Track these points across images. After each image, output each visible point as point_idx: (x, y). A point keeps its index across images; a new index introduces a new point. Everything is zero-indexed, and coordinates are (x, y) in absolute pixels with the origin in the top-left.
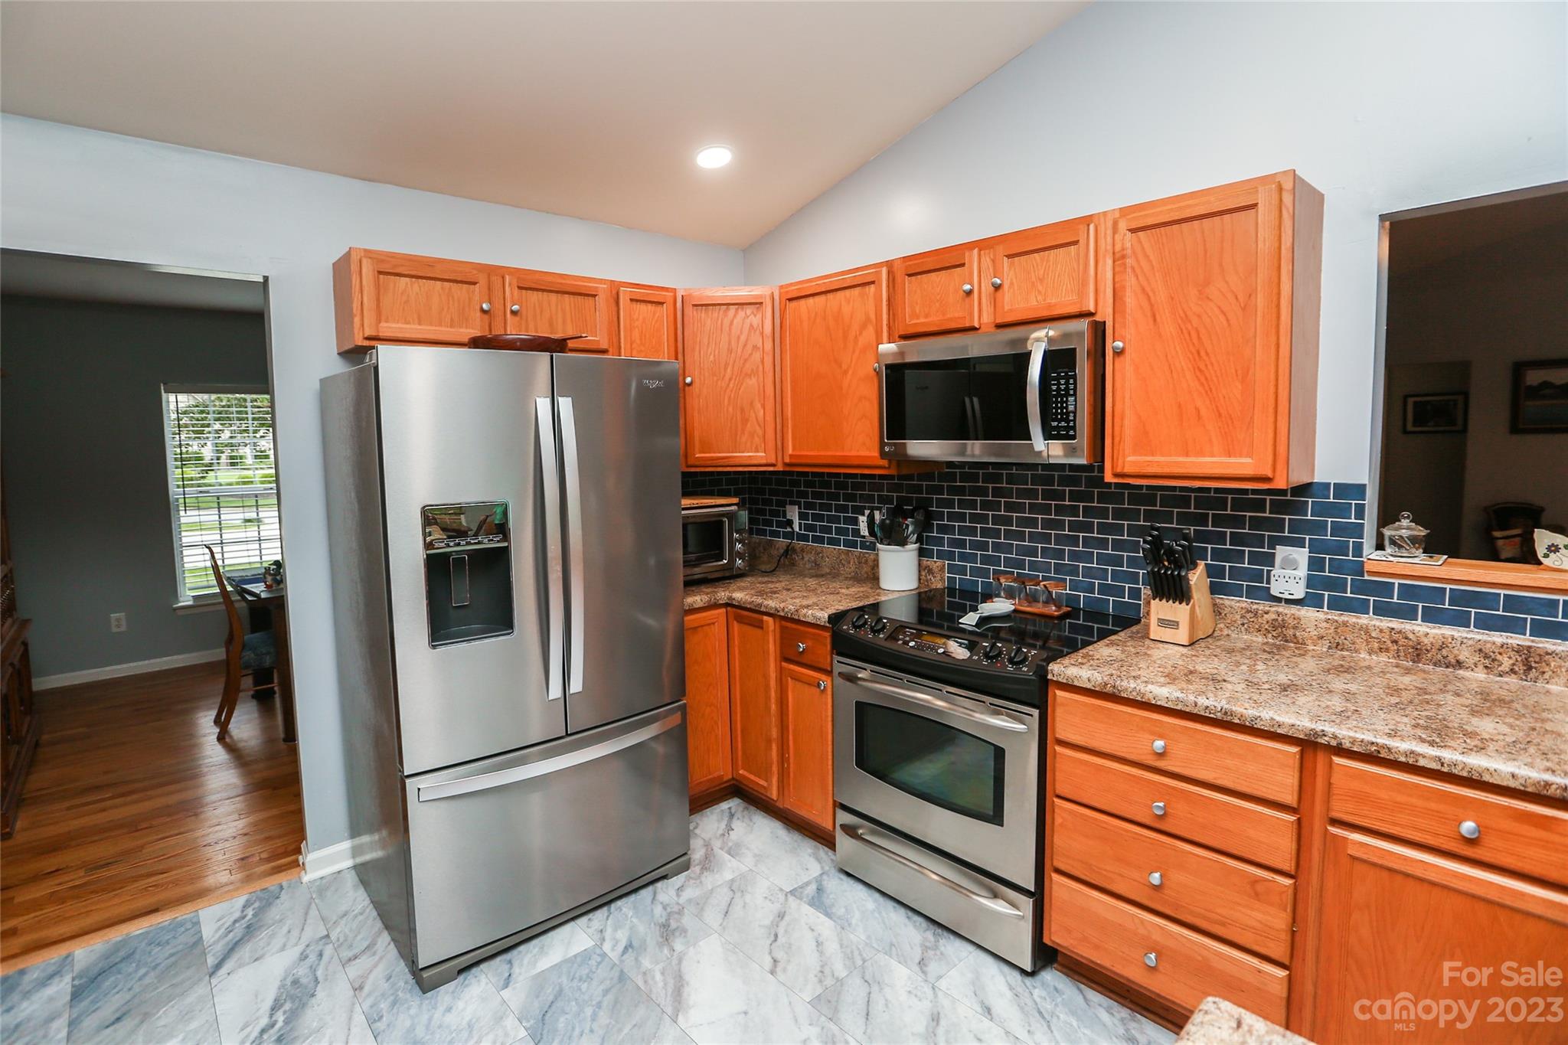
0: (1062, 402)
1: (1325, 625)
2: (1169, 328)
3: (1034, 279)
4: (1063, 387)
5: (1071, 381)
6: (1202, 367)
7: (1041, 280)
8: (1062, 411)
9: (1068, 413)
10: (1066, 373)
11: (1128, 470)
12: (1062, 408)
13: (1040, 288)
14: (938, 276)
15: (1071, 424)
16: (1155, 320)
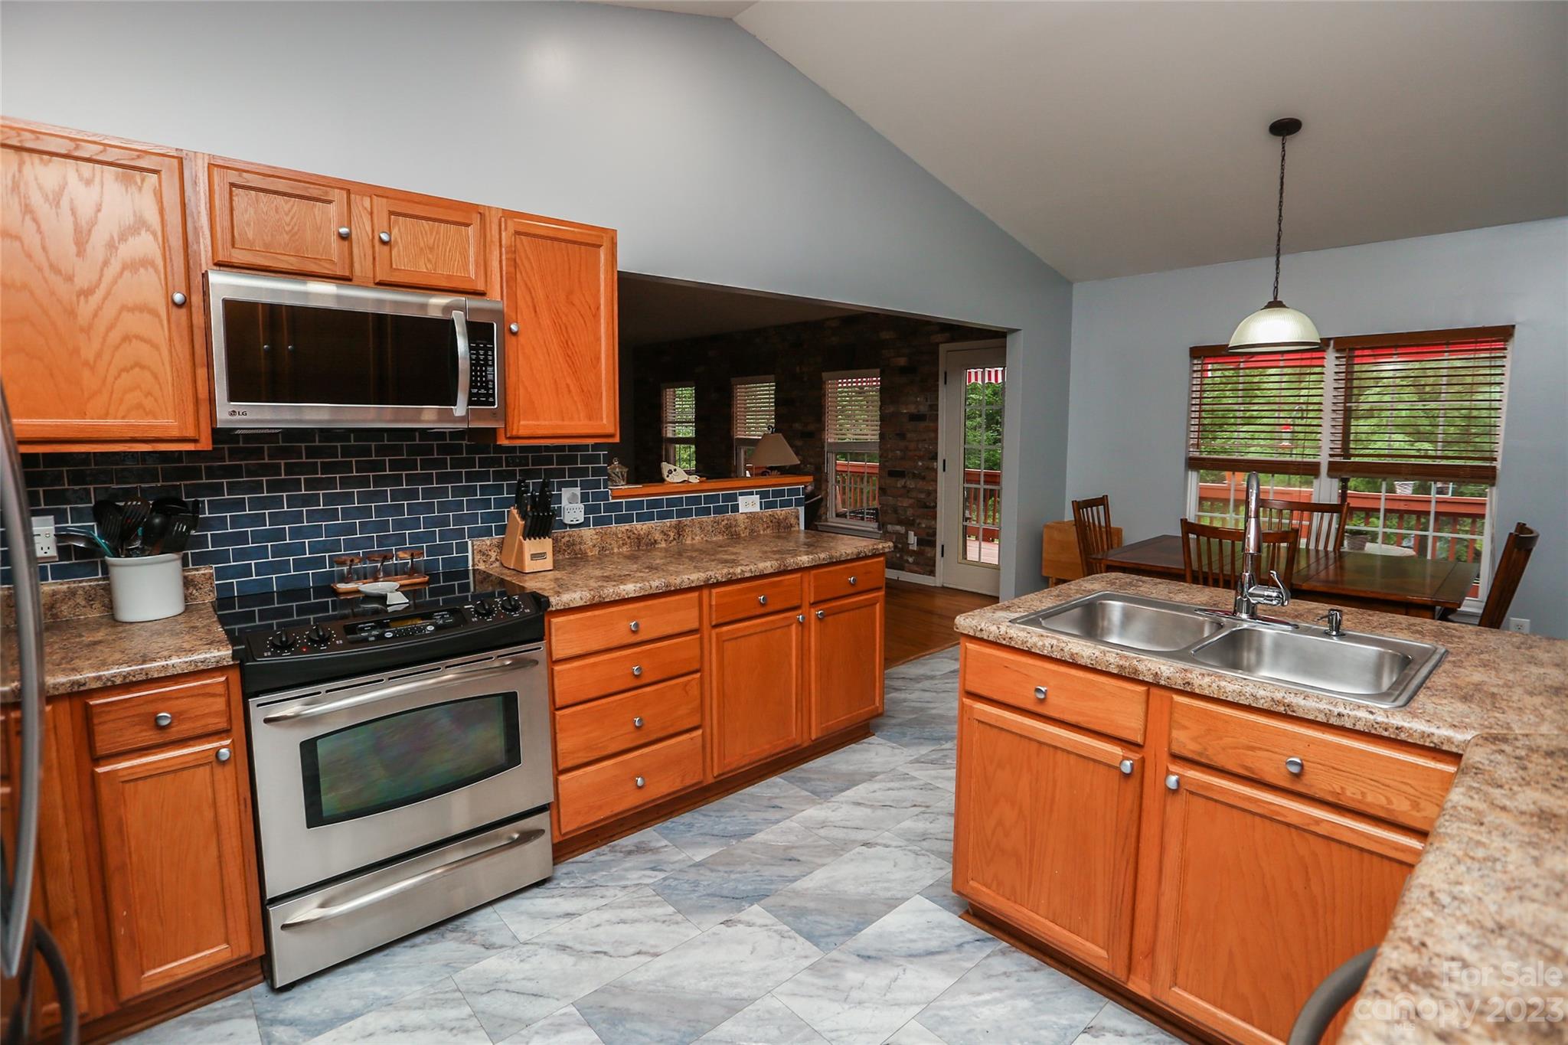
0: (481, 371)
1: (596, 537)
2: (546, 321)
3: (422, 244)
4: (482, 357)
5: (490, 353)
6: (570, 353)
7: (431, 249)
8: (481, 379)
9: (487, 382)
10: (485, 345)
11: (522, 432)
12: (481, 376)
13: (430, 256)
14: (286, 203)
15: (491, 392)
16: (536, 312)
